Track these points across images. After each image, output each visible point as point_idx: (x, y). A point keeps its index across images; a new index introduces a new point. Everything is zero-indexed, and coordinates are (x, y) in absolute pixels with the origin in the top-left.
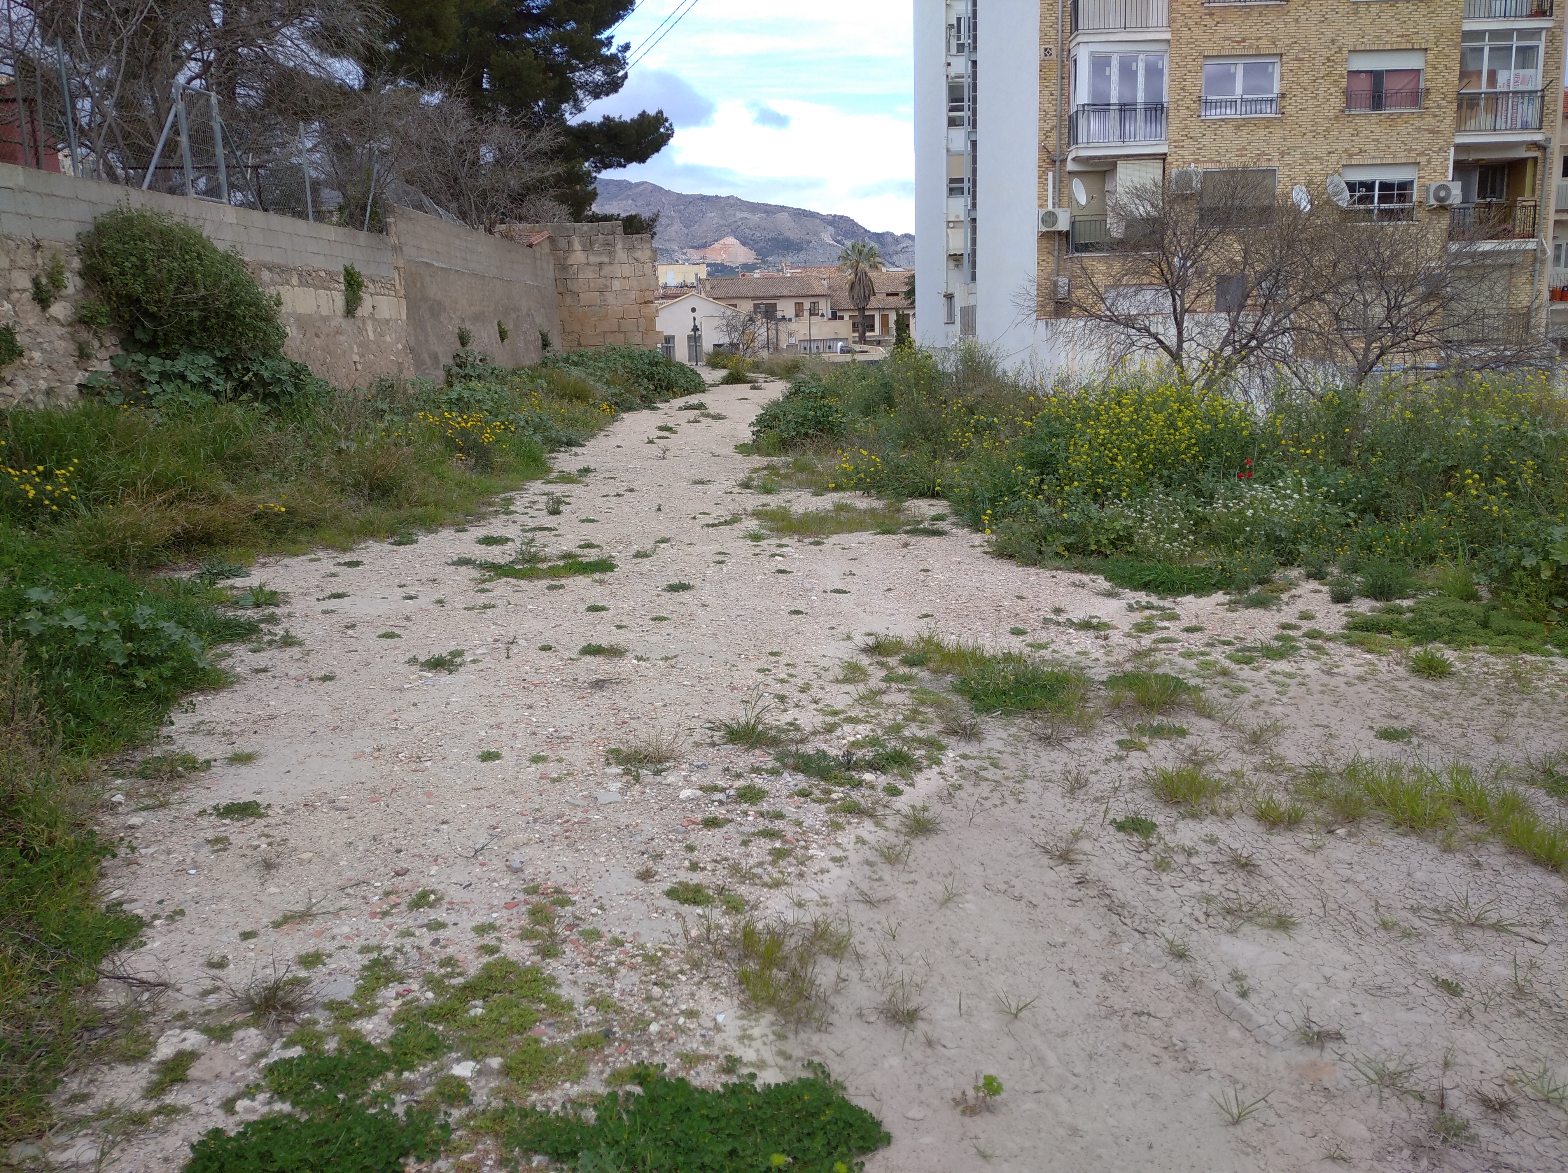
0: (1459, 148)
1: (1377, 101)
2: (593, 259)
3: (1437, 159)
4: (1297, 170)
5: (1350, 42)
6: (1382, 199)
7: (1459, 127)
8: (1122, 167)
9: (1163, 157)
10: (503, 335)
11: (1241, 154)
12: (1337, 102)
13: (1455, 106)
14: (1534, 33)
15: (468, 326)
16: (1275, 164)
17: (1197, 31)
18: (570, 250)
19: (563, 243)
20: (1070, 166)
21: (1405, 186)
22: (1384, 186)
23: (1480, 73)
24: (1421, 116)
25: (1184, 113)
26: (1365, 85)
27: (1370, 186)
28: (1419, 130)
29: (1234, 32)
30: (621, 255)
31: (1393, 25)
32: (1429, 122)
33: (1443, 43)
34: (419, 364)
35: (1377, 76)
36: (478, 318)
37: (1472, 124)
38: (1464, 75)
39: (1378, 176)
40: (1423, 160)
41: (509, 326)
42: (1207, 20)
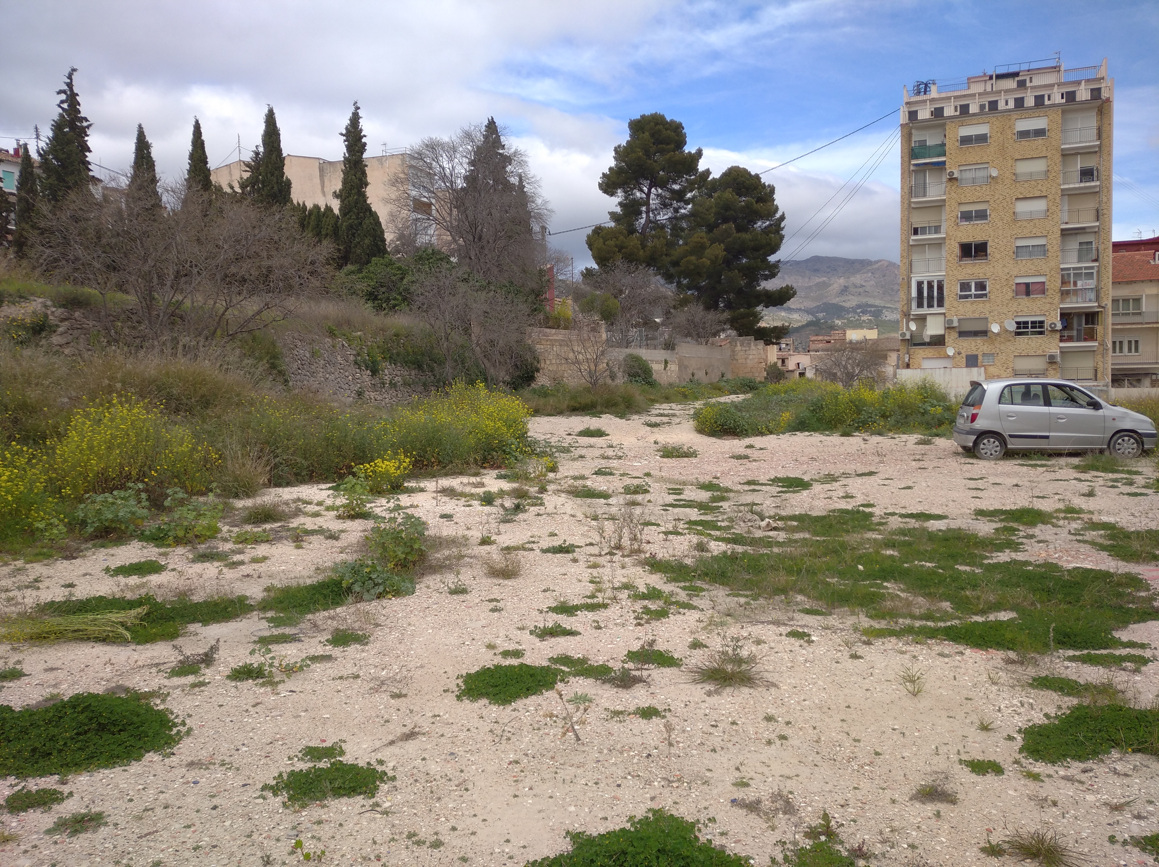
0: (1061, 309)
1: (1028, 293)
2: (744, 349)
3: (1053, 313)
4: (996, 318)
5: (1015, 273)
6: (1032, 327)
7: (1062, 301)
8: (929, 318)
9: (944, 314)
10: (706, 374)
11: (974, 312)
12: (1010, 294)
13: (1059, 294)
14: (1092, 268)
15: (695, 371)
16: (987, 316)
17: (955, 272)
18: (736, 346)
19: (734, 344)
20: (912, 317)
21: (1042, 322)
22: (1032, 322)
23: (1070, 282)
24: (1045, 298)
25: (951, 299)
26: (1023, 288)
27: (1027, 323)
28: (1044, 303)
29: (969, 272)
30: (753, 347)
31: (1032, 267)
32: (1049, 300)
33: (1052, 273)
34: (680, 381)
35: (1027, 285)
36: (699, 369)
37: (1068, 300)
38: (1063, 283)
39: (1030, 319)
40: (1047, 314)
41: (709, 371)
42: (959, 268)
